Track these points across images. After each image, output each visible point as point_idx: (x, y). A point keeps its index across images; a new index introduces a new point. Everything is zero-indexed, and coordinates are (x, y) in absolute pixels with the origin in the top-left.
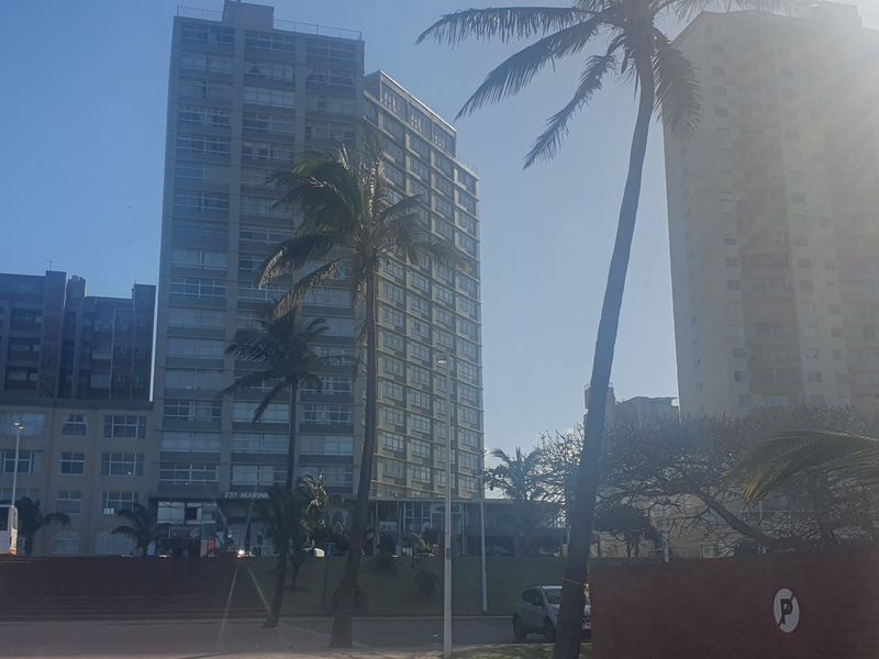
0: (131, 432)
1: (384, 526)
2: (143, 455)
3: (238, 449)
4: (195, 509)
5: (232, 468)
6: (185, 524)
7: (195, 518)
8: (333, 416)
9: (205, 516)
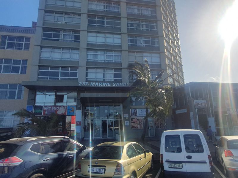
0: (19, 46)
1: (198, 104)
2: (27, 61)
3: (91, 58)
4: (63, 96)
5: (87, 70)
6: (55, 106)
7: (62, 101)
8: (146, 42)
9: (69, 100)
